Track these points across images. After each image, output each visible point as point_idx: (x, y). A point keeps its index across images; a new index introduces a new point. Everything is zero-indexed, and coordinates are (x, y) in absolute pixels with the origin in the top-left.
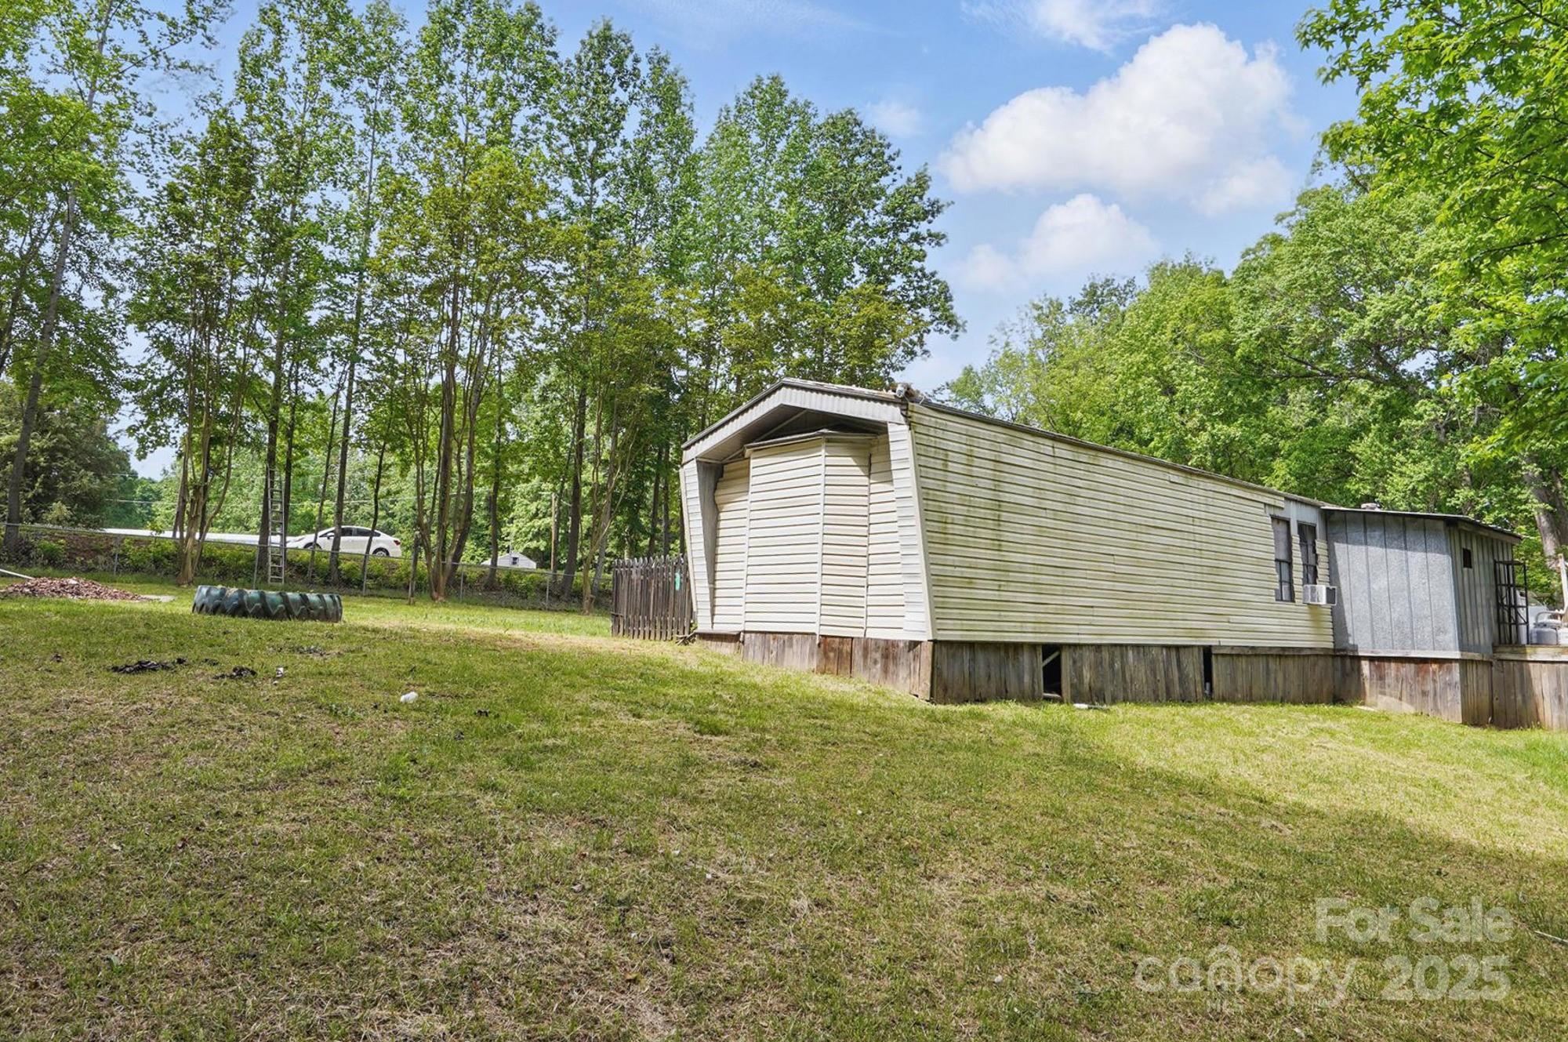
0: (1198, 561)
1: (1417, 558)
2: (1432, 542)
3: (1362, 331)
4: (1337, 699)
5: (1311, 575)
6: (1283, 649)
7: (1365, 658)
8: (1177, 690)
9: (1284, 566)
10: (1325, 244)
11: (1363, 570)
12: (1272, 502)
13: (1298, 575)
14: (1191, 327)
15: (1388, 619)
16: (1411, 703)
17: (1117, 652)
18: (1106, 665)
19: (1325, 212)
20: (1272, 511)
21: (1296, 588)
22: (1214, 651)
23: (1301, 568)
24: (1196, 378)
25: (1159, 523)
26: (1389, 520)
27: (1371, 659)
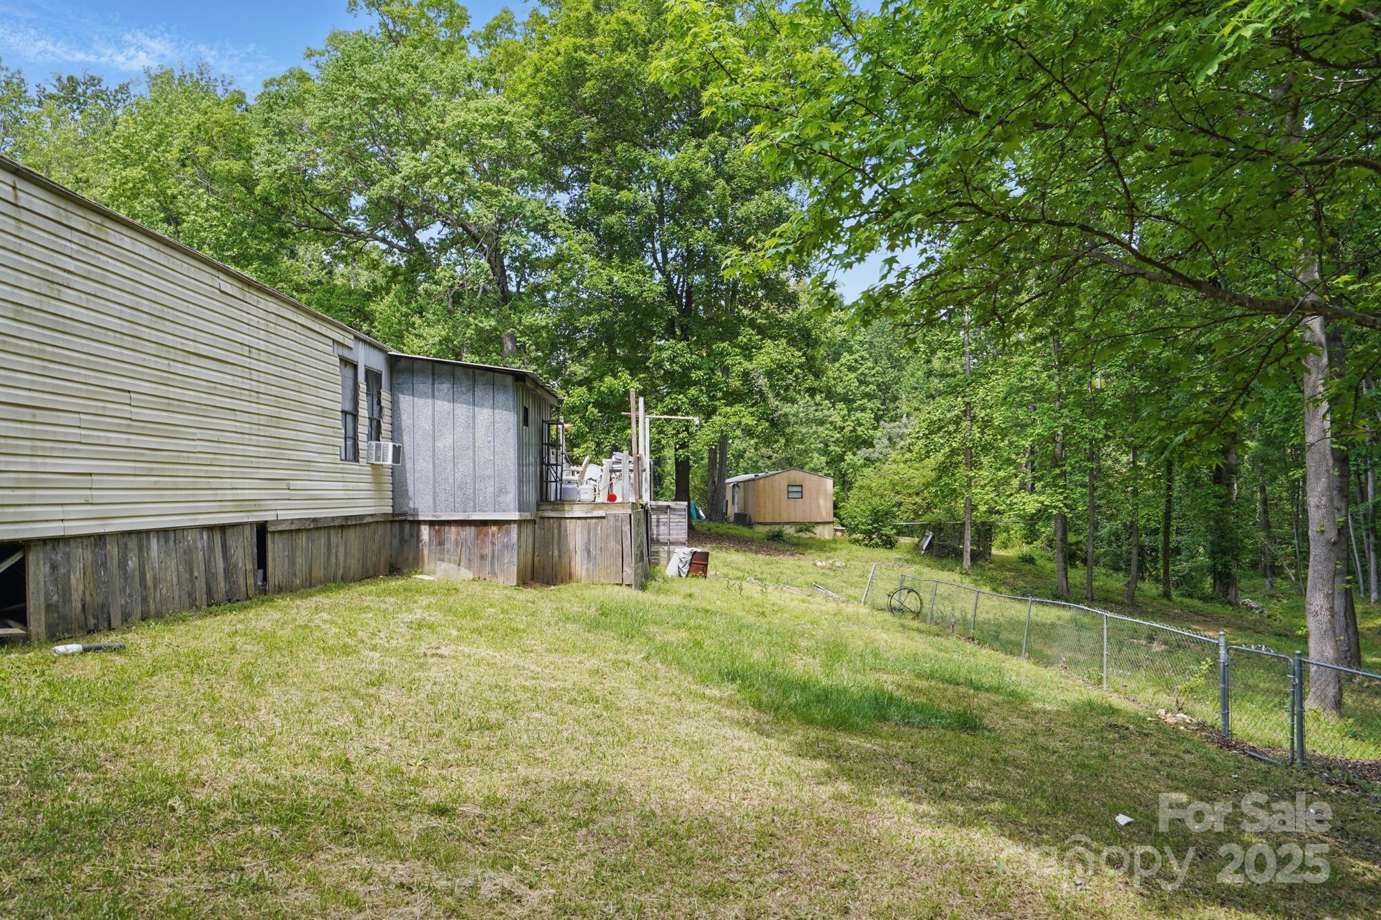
0: (253, 408)
1: (484, 414)
2: (500, 397)
3: (392, 187)
4: (393, 570)
5: (376, 433)
6: (346, 518)
7: (425, 522)
8: (221, 586)
9: (349, 418)
10: (361, 87)
11: (428, 427)
12: (340, 339)
13: (363, 429)
14: (203, 150)
15: (451, 481)
16: (469, 567)
17: (133, 543)
18: (113, 564)
19: (363, 53)
20: (342, 351)
21: (362, 445)
22: (271, 529)
23: (367, 422)
24: (207, 210)
25: (203, 350)
26: (459, 372)
27: (431, 523)
